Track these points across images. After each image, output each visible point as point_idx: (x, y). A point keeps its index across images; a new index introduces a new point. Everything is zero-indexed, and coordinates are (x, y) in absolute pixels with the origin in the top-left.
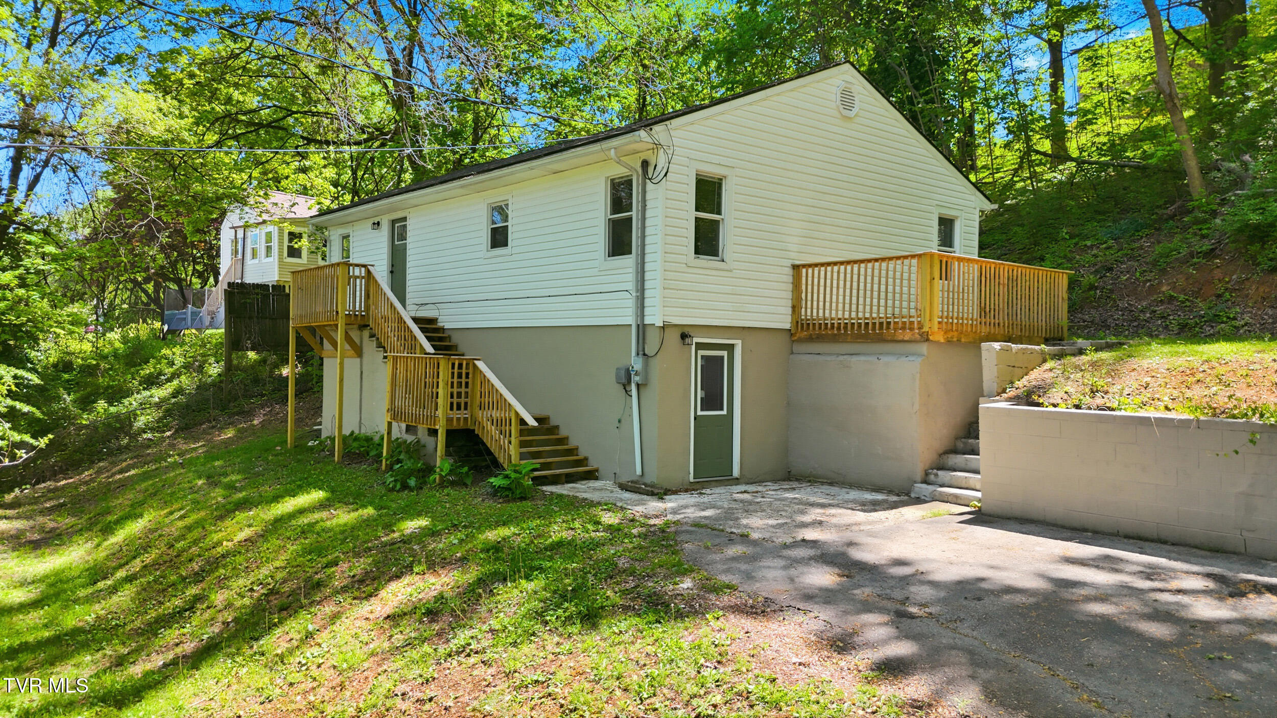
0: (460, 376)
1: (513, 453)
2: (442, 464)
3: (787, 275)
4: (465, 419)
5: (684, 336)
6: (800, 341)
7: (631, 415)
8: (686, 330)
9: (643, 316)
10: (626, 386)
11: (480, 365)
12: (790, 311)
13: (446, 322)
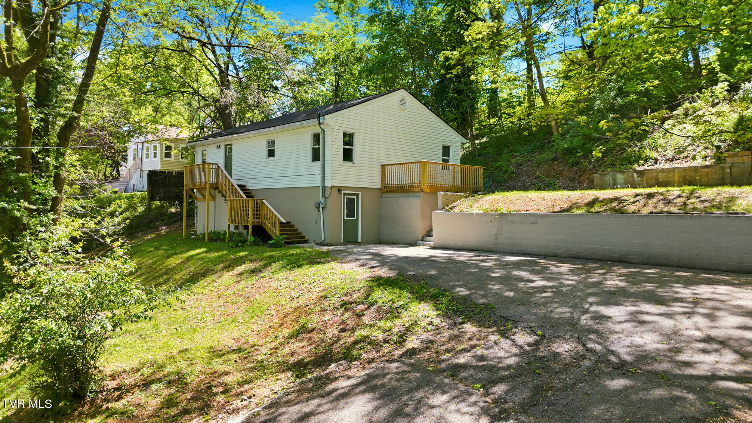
0: (257, 207)
1: (277, 233)
2: (250, 238)
3: (379, 169)
4: (259, 222)
5: (339, 190)
6: (384, 193)
7: (320, 219)
8: (340, 188)
9: (324, 183)
10: (318, 208)
11: (264, 201)
12: (380, 182)
13: (250, 187)
